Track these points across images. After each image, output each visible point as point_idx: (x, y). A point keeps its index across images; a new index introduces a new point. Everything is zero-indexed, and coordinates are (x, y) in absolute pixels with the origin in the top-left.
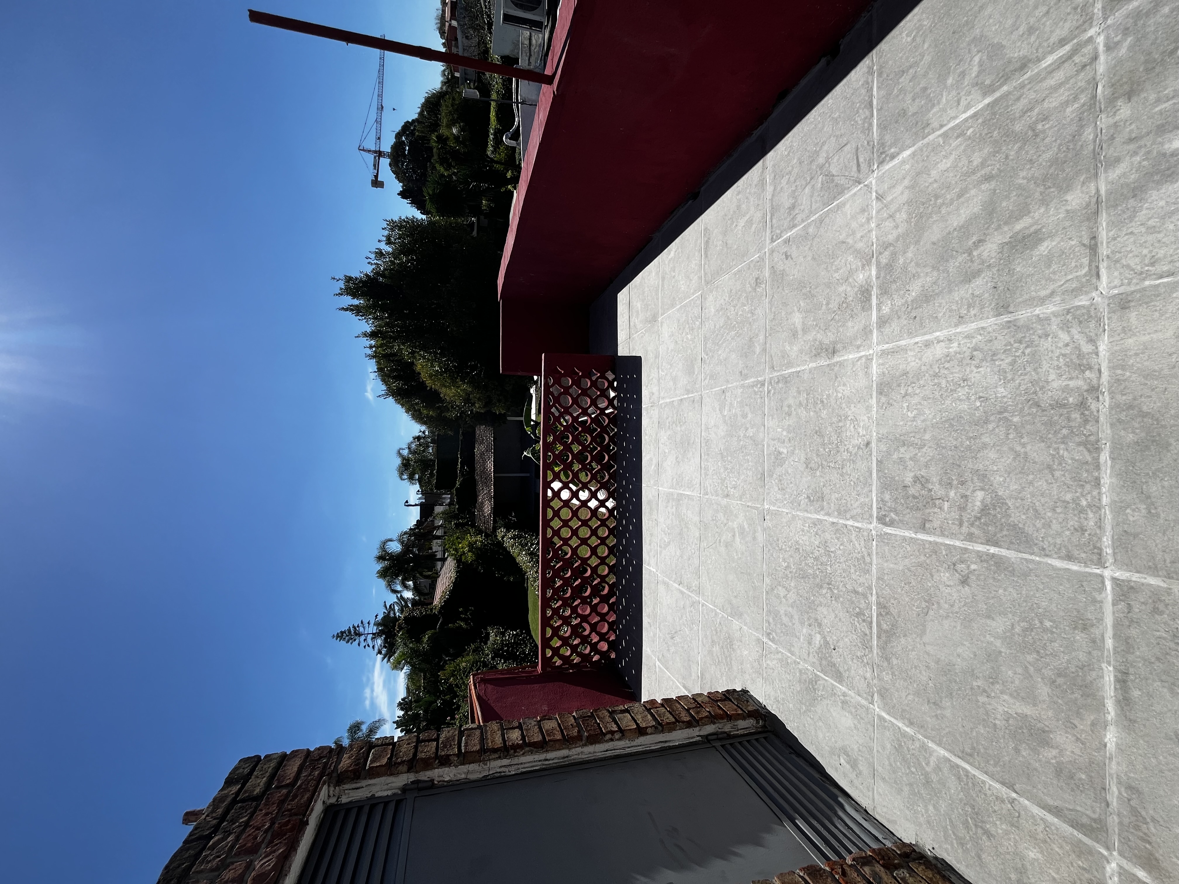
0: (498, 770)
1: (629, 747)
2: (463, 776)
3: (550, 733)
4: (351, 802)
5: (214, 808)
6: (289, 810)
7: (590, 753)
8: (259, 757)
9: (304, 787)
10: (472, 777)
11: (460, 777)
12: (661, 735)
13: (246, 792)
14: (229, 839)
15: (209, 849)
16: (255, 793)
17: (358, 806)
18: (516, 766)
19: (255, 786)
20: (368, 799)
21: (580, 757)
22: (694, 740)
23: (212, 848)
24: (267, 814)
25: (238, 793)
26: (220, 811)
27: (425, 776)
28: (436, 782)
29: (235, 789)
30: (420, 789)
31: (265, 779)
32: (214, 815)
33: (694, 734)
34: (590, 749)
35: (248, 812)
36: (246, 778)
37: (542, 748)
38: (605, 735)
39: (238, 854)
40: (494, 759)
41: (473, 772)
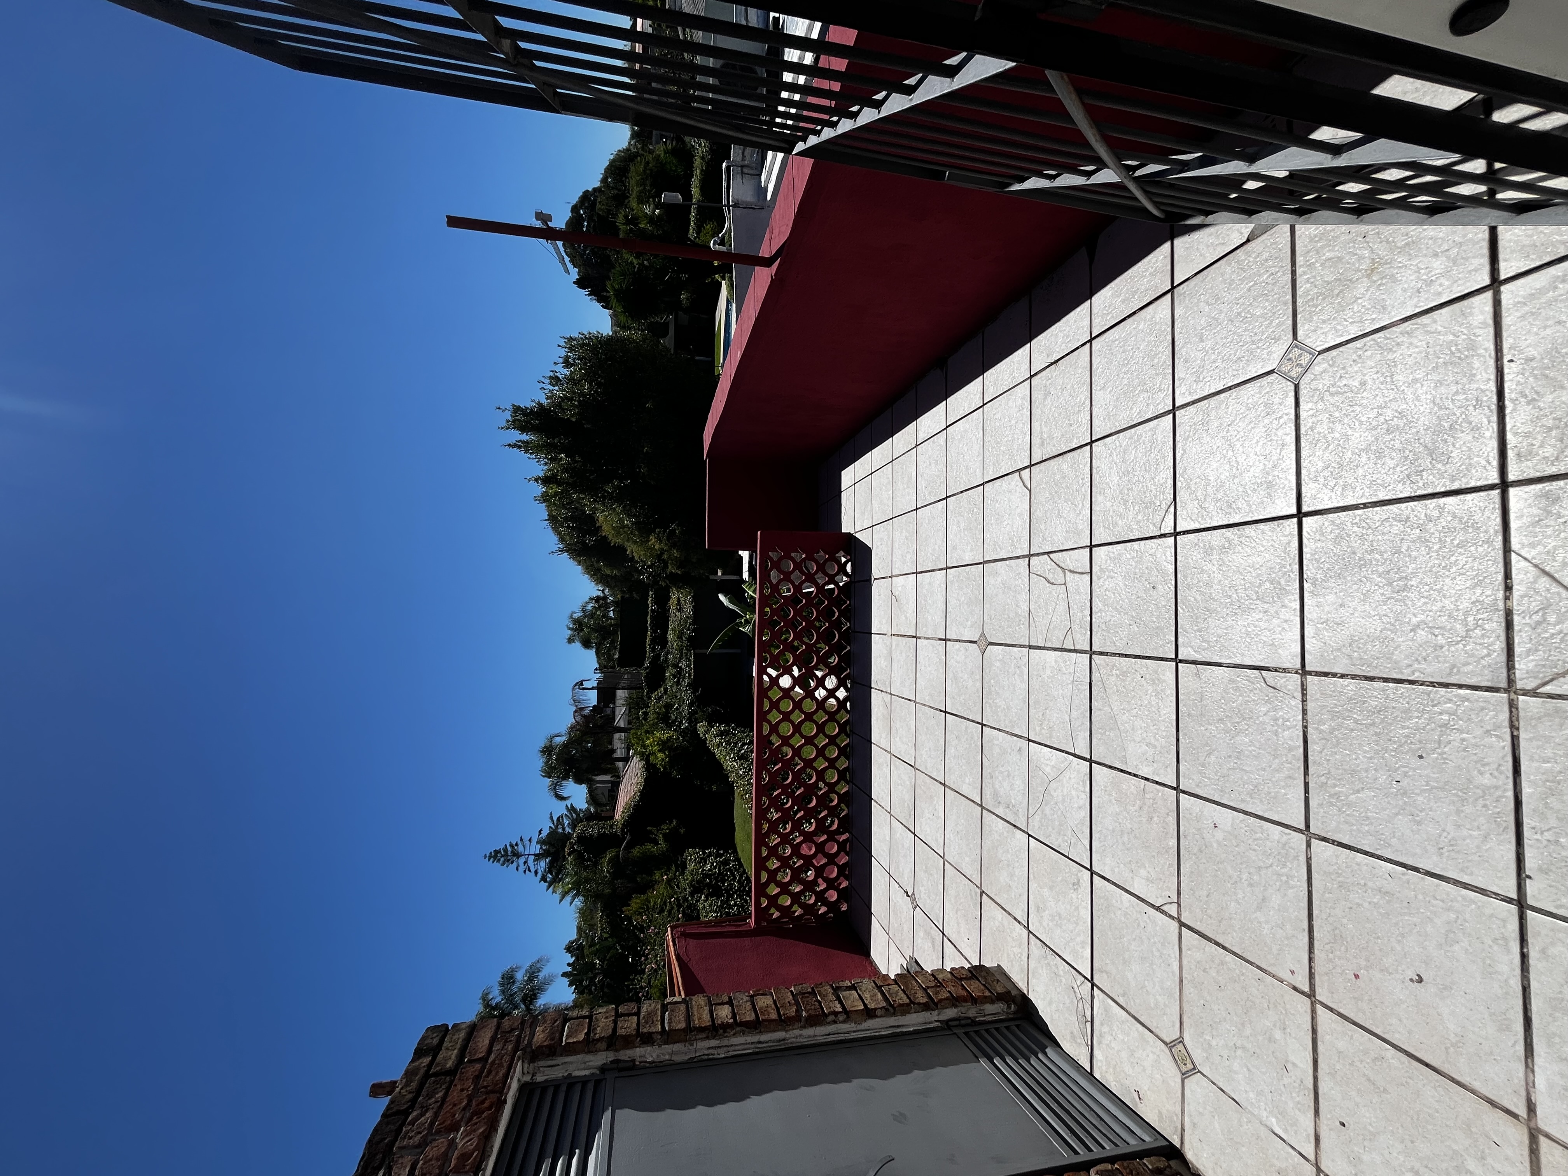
0: (706, 1052)
1: (855, 1032)
2: (667, 1057)
3: (765, 1011)
4: (546, 1081)
5: (407, 1081)
6: (485, 1087)
7: (809, 1037)
8: (446, 1026)
9: (497, 1062)
10: (678, 1058)
11: (662, 1058)
12: (893, 1018)
13: (438, 1065)
14: (428, 1115)
15: (409, 1124)
16: (448, 1066)
17: (555, 1085)
18: (725, 1049)
19: (446, 1059)
20: (565, 1078)
21: (798, 1040)
22: (932, 1025)
23: (412, 1123)
24: (462, 1090)
25: (430, 1065)
26: (414, 1085)
27: (625, 1055)
28: (637, 1063)
29: (427, 1060)
30: (621, 1070)
31: (456, 1051)
32: (408, 1088)
33: (932, 1018)
34: (810, 1031)
35: (444, 1087)
36: (435, 1050)
37: (756, 1029)
38: (826, 1016)
39: (438, 1132)
40: (701, 1039)
41: (677, 1053)
